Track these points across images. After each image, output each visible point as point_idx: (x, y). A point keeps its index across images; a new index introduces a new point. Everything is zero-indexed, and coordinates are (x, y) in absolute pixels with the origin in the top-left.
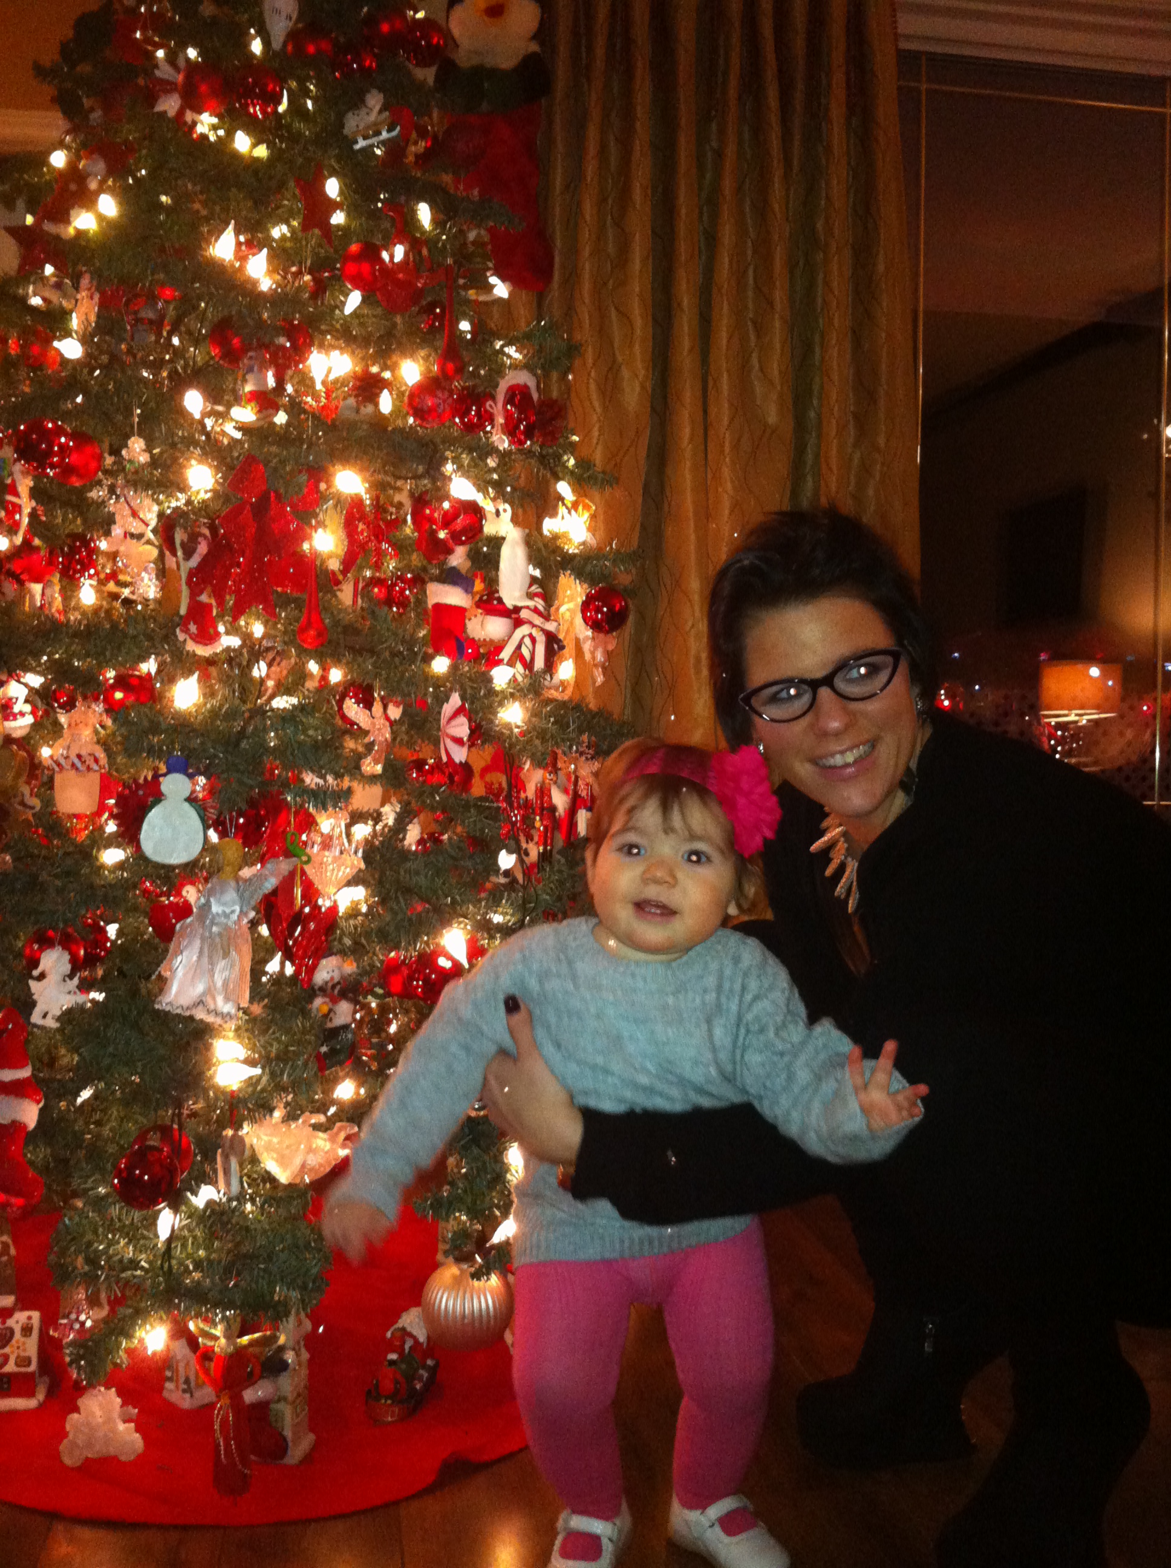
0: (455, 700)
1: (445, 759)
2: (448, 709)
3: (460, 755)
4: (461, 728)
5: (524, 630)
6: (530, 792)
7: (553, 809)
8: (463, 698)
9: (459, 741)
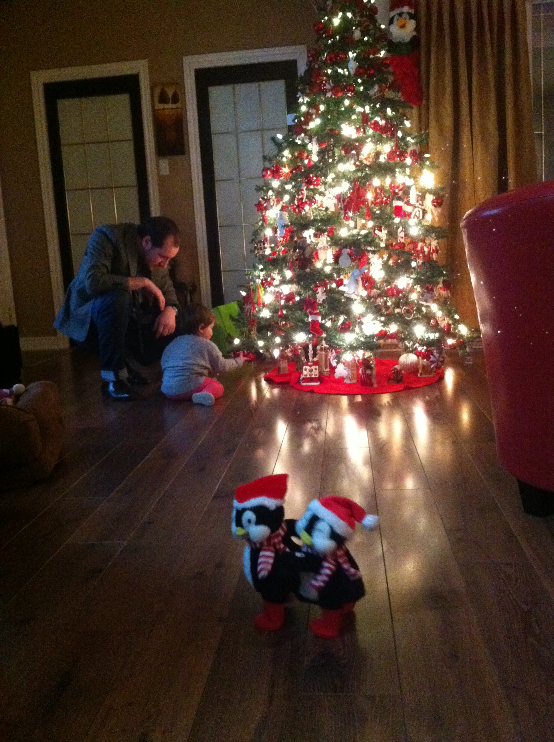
0: (401, 228)
1: (399, 242)
2: (399, 230)
3: (403, 241)
4: (402, 234)
5: (417, 209)
6: (419, 248)
7: (424, 252)
8: (403, 227)
9: (402, 238)
